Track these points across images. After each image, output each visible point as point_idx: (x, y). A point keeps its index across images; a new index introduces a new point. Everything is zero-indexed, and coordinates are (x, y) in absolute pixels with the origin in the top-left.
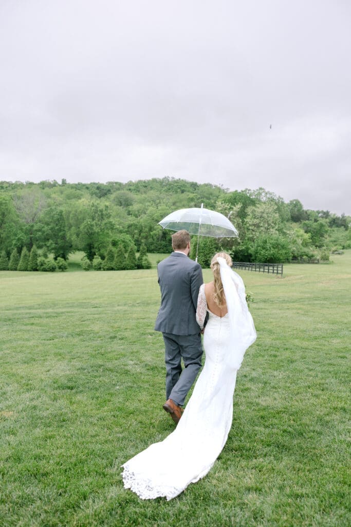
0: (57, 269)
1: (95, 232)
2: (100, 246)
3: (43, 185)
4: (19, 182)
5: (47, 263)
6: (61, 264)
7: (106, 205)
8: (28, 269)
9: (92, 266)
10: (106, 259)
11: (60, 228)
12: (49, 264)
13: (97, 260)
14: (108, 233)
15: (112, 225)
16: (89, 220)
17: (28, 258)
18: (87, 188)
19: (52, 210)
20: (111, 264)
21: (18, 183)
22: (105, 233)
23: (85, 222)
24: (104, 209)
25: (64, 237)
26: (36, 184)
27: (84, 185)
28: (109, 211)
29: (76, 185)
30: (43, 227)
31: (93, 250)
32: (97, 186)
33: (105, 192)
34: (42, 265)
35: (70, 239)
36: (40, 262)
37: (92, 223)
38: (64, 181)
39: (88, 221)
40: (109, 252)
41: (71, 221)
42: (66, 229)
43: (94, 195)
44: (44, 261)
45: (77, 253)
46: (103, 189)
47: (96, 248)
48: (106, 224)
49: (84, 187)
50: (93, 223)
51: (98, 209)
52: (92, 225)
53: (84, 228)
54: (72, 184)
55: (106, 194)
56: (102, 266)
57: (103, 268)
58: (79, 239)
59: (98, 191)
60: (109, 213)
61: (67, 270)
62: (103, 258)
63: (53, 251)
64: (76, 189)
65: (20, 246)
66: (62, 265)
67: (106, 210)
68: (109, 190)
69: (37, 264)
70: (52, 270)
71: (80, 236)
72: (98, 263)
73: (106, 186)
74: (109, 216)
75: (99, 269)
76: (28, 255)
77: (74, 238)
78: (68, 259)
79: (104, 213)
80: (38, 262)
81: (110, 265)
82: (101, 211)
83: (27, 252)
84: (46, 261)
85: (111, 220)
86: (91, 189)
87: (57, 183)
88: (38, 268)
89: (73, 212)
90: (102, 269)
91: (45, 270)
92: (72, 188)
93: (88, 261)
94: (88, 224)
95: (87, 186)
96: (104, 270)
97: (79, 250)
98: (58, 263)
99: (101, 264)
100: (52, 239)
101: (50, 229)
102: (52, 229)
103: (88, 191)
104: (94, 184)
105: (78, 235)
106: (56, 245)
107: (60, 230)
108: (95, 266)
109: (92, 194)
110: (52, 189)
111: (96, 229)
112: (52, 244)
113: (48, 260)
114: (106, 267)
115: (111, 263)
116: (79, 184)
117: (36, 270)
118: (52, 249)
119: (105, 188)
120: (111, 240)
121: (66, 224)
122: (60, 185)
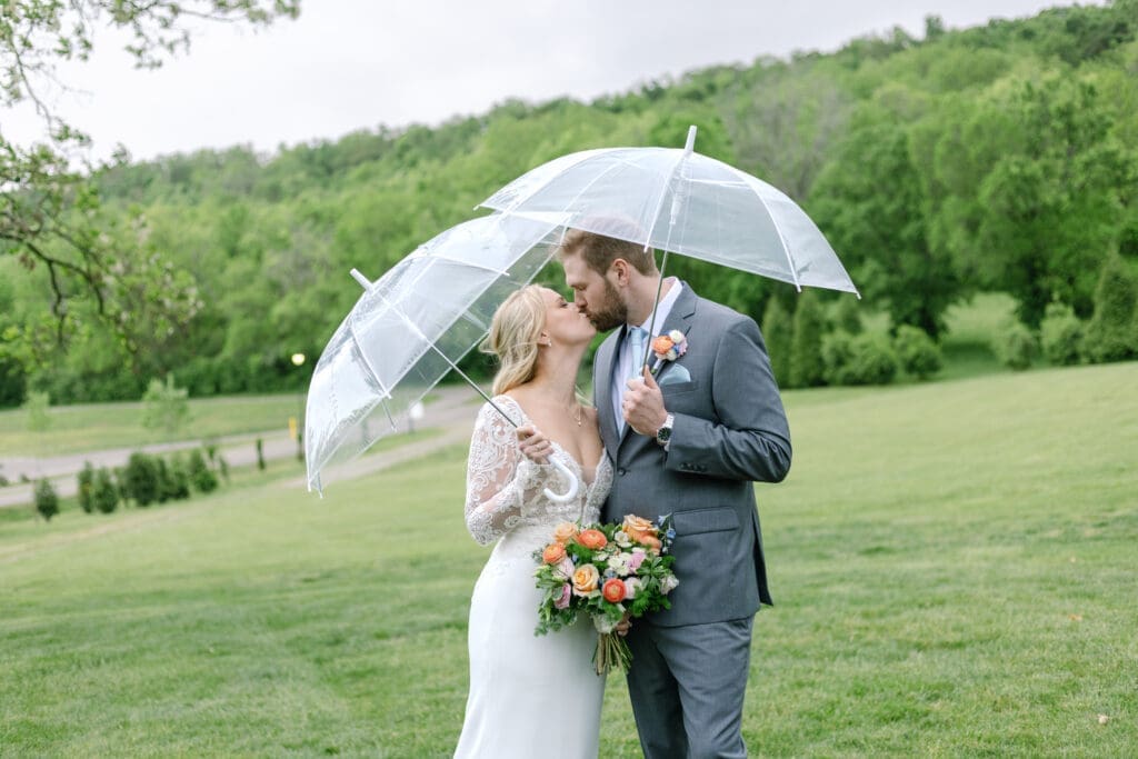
0: (901, 373)
1: (1045, 206)
2: (1072, 261)
3: (855, 54)
4: (767, 57)
5: (857, 352)
6: (912, 350)
7: (1083, 86)
8: (793, 381)
9: (1040, 349)
10: (1097, 316)
11: (903, 208)
12: (865, 358)
13: (1058, 323)
14: (1101, 204)
15: (1115, 166)
16: (1015, 158)
17: (785, 338)
18: (1028, 34)
19: (868, 140)
20: (1120, 335)
21: (766, 64)
22: (1090, 204)
23: (999, 168)
24: (1078, 104)
25: (920, 244)
26: (828, 56)
27: (1010, 26)
28: (1099, 110)
29: (982, 30)
30: (838, 212)
31: (1044, 283)
32: (1069, 17)
33: (1101, 35)
34: (840, 362)
35: (942, 245)
36: (834, 350)
37: (1028, 171)
38: (934, 28)
39: (1012, 164)
40: (1108, 283)
41: (941, 174)
42: (926, 206)
43: (1056, 58)
44: (846, 346)
45: (981, 299)
46: (1094, 27)
47: (1056, 272)
48: (1088, 165)
49: (1013, 34)
50: (1035, 167)
51: (1052, 107)
52: (1030, 180)
53: (994, 196)
54: (966, 32)
55: (1105, 44)
56: (1081, 347)
57: (1087, 353)
58: (978, 242)
59: (1070, 39)
60: (1101, 118)
61: (940, 374)
62: (1083, 310)
63: (885, 303)
64: (982, 44)
65: (759, 296)
66: (918, 356)
67: (1086, 105)
68: (1121, 28)
69: (820, 360)
70: (883, 376)
71: (983, 230)
72: (1064, 334)
73: (1104, 11)
74: (1099, 131)
75: (1072, 359)
76: (786, 326)
77: (957, 240)
78: (944, 328)
79: (1077, 118)
80: (825, 351)
81: (1116, 340)
82: (1065, 113)
83: (783, 315)
84: (856, 342)
85: (1112, 144)
86: (1044, 36)
87: (907, 37)
88: (827, 375)
89: (948, 136)
90: (1084, 360)
91: (855, 381)
92: (965, 43)
93: (1021, 330)
94: (1012, 177)
95: (1031, 26)
96: (1093, 362)
97: (988, 288)
98: (904, 347)
99: (1076, 336)
100: (877, 257)
101: (865, 218)
102: (873, 214)
103: (1028, 46)
104: (1056, 11)
105: (972, 226)
106: (896, 279)
107: (904, 217)
108: (1052, 349)
109: (1046, 55)
110: (887, 63)
111: (1049, 195)
112: (875, 274)
113: (860, 340)
114: (1099, 350)
115: (1123, 329)
116: (993, 24)
117: (819, 383)
118: (880, 295)
119: (1100, 23)
120: (1115, 231)
121: (925, 186)
122: (916, 44)
